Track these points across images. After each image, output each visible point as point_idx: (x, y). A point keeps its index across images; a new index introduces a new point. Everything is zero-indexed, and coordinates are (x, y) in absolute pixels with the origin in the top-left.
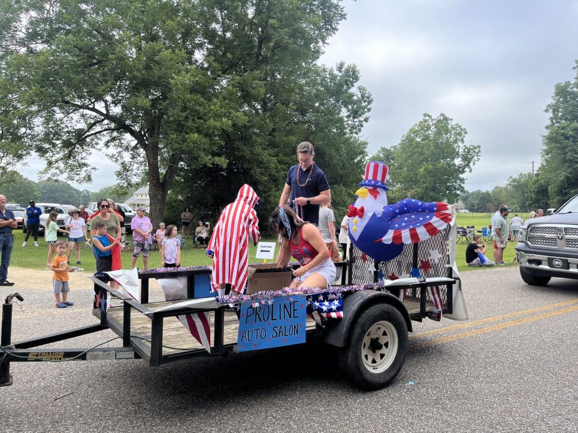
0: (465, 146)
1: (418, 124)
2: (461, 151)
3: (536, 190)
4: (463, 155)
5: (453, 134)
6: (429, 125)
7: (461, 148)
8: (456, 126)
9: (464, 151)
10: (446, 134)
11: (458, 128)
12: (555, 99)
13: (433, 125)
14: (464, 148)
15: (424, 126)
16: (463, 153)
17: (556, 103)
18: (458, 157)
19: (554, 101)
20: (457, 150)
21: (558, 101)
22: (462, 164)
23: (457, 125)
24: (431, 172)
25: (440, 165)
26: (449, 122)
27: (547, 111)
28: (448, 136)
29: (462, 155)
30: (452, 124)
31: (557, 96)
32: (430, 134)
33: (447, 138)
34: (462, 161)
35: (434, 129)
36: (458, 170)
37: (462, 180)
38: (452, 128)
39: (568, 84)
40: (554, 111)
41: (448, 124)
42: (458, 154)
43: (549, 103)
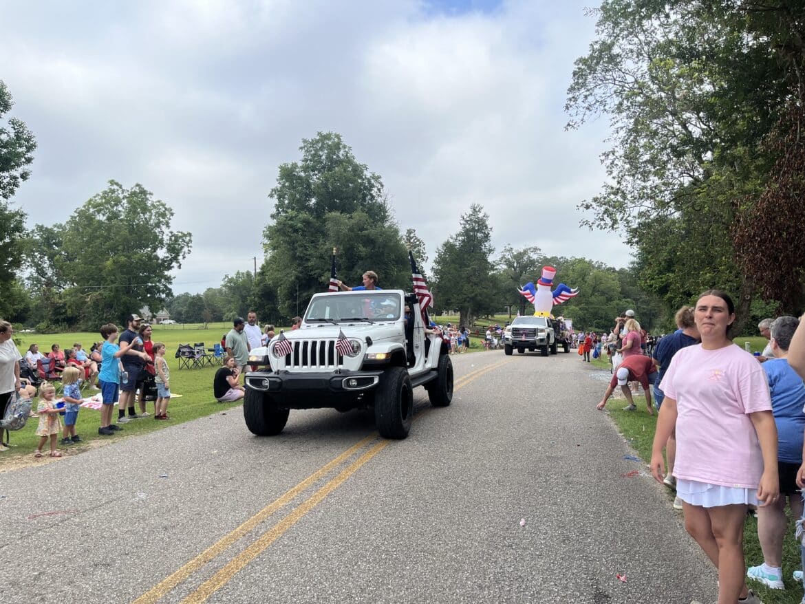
0: (171, 233)
1: (101, 194)
2: (166, 239)
3: (259, 293)
4: (169, 245)
5: (154, 214)
6: (118, 197)
7: (165, 234)
8: (158, 203)
9: (171, 239)
10: (144, 214)
11: (161, 207)
12: (280, 183)
13: (123, 198)
14: (170, 235)
15: (110, 199)
16: (168, 242)
17: (281, 188)
18: (162, 247)
19: (280, 186)
20: (160, 237)
21: (284, 186)
22: (167, 257)
23: (159, 201)
24: (122, 266)
25: (137, 257)
26: (148, 196)
27: (271, 196)
28: (147, 216)
29: (166, 244)
30: (151, 200)
31: (282, 179)
32: (120, 211)
33: (146, 219)
34: (168, 252)
35: (125, 205)
36: (162, 265)
37: (169, 279)
38: (153, 205)
39: (295, 166)
40: (280, 197)
41: (147, 199)
42: (161, 242)
43: (274, 187)
